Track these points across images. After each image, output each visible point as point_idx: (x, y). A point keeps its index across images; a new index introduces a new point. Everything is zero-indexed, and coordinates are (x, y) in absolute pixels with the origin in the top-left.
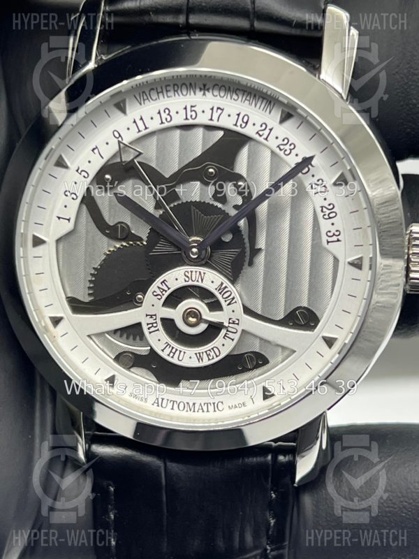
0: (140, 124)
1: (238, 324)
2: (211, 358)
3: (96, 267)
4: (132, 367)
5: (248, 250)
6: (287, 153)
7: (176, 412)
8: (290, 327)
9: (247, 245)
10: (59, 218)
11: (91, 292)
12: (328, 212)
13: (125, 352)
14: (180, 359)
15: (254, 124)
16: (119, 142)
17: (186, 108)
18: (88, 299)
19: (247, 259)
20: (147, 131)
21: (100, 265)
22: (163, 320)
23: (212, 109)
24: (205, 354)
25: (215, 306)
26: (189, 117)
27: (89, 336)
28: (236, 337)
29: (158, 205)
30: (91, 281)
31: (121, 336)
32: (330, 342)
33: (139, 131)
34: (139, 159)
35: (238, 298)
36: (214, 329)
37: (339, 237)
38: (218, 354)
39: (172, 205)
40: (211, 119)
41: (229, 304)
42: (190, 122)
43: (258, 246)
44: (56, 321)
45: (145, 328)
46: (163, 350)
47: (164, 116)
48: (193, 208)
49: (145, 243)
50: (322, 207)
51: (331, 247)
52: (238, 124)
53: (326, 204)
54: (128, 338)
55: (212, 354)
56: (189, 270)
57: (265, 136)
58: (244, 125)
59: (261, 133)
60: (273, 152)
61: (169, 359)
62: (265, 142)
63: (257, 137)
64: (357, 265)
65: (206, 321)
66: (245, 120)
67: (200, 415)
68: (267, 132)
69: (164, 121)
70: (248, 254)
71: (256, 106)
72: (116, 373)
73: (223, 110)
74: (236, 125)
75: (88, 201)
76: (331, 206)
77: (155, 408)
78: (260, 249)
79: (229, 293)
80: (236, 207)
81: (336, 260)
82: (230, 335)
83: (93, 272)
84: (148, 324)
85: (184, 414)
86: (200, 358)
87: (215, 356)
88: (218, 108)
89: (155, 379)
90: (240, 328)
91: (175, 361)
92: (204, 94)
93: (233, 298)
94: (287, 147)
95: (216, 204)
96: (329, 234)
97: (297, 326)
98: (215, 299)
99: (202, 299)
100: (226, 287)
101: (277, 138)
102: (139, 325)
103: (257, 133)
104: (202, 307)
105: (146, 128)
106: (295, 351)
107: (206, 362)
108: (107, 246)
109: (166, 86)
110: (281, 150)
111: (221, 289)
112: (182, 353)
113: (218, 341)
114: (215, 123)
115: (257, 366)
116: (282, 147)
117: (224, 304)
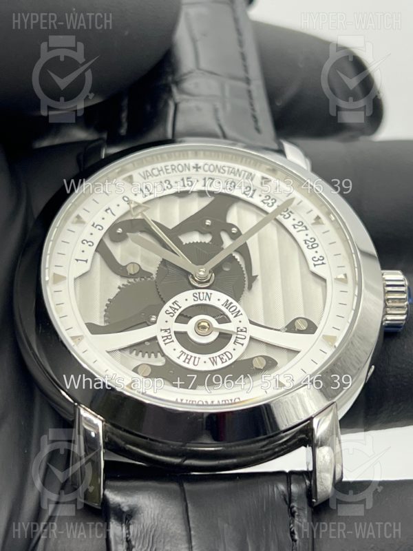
1: (246, 332)
2: (224, 361)
12: (311, 243)
14: (196, 363)
22: (176, 333)
24: (218, 358)
28: (245, 342)
37: (323, 261)
41: (236, 316)
43: (254, 274)
46: (179, 358)
50: (305, 241)
51: (317, 269)
53: (308, 238)
55: (225, 357)
56: (197, 292)
61: (185, 365)
78: (256, 277)
79: (235, 308)
81: (323, 281)
82: (240, 341)
84: (163, 337)
86: (214, 362)
90: (248, 335)
91: (190, 366)
93: (239, 312)
96: (315, 259)
100: (231, 303)
106: (299, 352)
107: (220, 365)
113: (230, 347)
117: (231, 317)
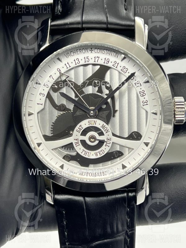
0: (67, 65)
1: (110, 140)
2: (101, 154)
3: (53, 122)
4: (70, 160)
6: (125, 72)
7: (88, 177)
8: (131, 140)
9: (112, 109)
10: (38, 104)
11: (52, 132)
12: (142, 93)
13: (66, 155)
14: (89, 155)
15: (111, 62)
16: (60, 73)
17: (85, 58)
18: (51, 135)
19: (112, 114)
20: (70, 68)
21: (55, 121)
22: (81, 141)
23: (95, 57)
24: (98, 153)
25: (101, 134)
26: (86, 61)
27: (52, 149)
28: (110, 145)
29: (76, 96)
30: (51, 128)
31: (65, 149)
32: (147, 144)
33: (67, 68)
34: (68, 79)
35: (110, 130)
36: (101, 143)
37: (147, 103)
38: (103, 152)
39: (82, 96)
40: (95, 61)
41: (107, 132)
42: (87, 63)
44: (39, 145)
45: (74, 144)
46: (82, 153)
47: (77, 61)
48: (90, 96)
49: (72, 111)
50: (140, 92)
51: (144, 107)
52: (105, 62)
53: (141, 90)
54: (67, 149)
55: (101, 152)
56: (90, 120)
57: (116, 66)
58: (107, 63)
59: (114, 65)
60: (119, 72)
61: (84, 156)
62: (116, 68)
63: (113, 67)
64: (155, 113)
65: (98, 140)
66: (108, 61)
67: (98, 177)
68: (117, 64)
69: (77, 63)
70: (112, 112)
71: (111, 55)
72: (64, 163)
73: (99, 57)
75: (49, 96)
76: (143, 91)
77: (80, 176)
79: (106, 128)
80: (106, 95)
82: (108, 145)
83: (52, 124)
84: (75, 143)
85: (92, 177)
86: (97, 155)
87: (102, 153)
89: (79, 165)
90: (111, 142)
91: (87, 157)
92: (91, 52)
93: (108, 130)
94: (125, 70)
95: (99, 94)
97: (134, 139)
98: (101, 131)
99: (96, 131)
100: (105, 126)
101: (120, 67)
102: (72, 143)
104: (96, 134)
105: (70, 67)
106: (133, 149)
108: (57, 113)
109: (77, 50)
110: (122, 71)
111: (103, 126)
112: (89, 153)
114: (96, 63)
115: (119, 156)
116: (123, 70)
117: (104, 132)
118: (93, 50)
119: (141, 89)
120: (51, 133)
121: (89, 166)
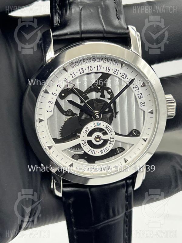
0: (73, 74)
1: (114, 138)
4: (78, 159)
5: (114, 113)
6: (124, 78)
7: (95, 172)
8: (131, 137)
9: (114, 111)
10: (47, 111)
12: (140, 96)
13: (74, 155)
14: (95, 153)
15: (112, 70)
17: (88, 67)
18: (60, 138)
19: (114, 116)
20: (76, 77)
21: (63, 126)
22: (88, 141)
23: (97, 66)
24: (103, 150)
25: (105, 133)
26: (90, 70)
27: (62, 151)
28: (113, 143)
29: (82, 102)
30: (60, 132)
31: (73, 149)
32: (145, 140)
33: (73, 77)
34: (74, 87)
35: (113, 130)
36: (105, 142)
37: (145, 104)
38: (108, 150)
39: (87, 101)
40: (98, 70)
41: (110, 132)
42: (90, 72)
43: (117, 111)
44: (50, 147)
45: (82, 145)
46: (89, 152)
47: (81, 71)
48: (94, 101)
49: (78, 115)
50: (138, 95)
51: (142, 108)
52: (107, 70)
54: (75, 149)
55: (106, 150)
56: (95, 123)
58: (109, 70)
59: (115, 72)
60: (119, 78)
61: (91, 154)
62: (116, 75)
63: (114, 74)
64: (152, 112)
65: (103, 139)
66: (109, 69)
67: (104, 172)
68: (117, 71)
69: (81, 72)
70: (114, 114)
71: (112, 63)
72: (73, 162)
73: (101, 66)
74: (106, 71)
75: (57, 104)
76: (141, 94)
77: (88, 172)
78: (118, 112)
79: (109, 129)
80: (109, 99)
81: (144, 112)
82: (111, 143)
84: (83, 143)
85: (98, 172)
86: (102, 152)
88: (100, 66)
89: (86, 162)
90: (114, 140)
91: (93, 155)
92: (94, 62)
93: (111, 130)
94: (124, 76)
95: (102, 99)
96: (141, 103)
97: (133, 136)
98: (104, 131)
99: (100, 132)
100: (108, 127)
101: (120, 73)
102: (80, 144)
103: (114, 73)
104: (101, 135)
105: (75, 76)
106: (133, 145)
107: (104, 153)
108: (65, 118)
109: (81, 61)
110: (122, 77)
111: (107, 127)
112: (95, 152)
113: (108, 145)
114: (99, 71)
115: (121, 152)
116: (122, 76)
117: (108, 132)
118: (95, 60)
119: (139, 92)
120: (60, 136)
121: (95, 163)
